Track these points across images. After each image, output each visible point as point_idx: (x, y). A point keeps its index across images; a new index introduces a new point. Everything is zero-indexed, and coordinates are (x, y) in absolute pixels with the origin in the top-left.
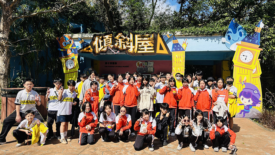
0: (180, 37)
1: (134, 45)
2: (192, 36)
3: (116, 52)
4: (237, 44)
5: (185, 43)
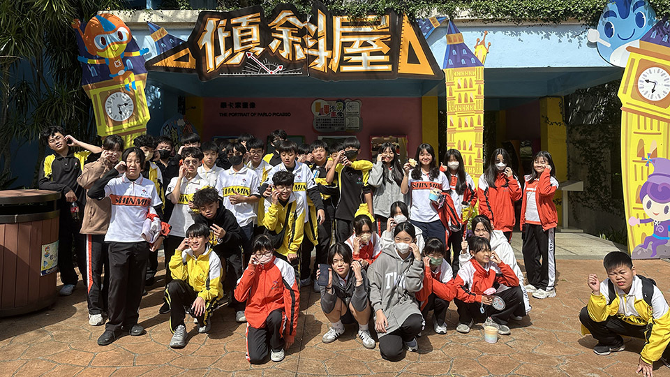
0: (469, 25)
1: (330, 46)
2: (503, 23)
3: (273, 68)
4: (629, 49)
5: (483, 43)
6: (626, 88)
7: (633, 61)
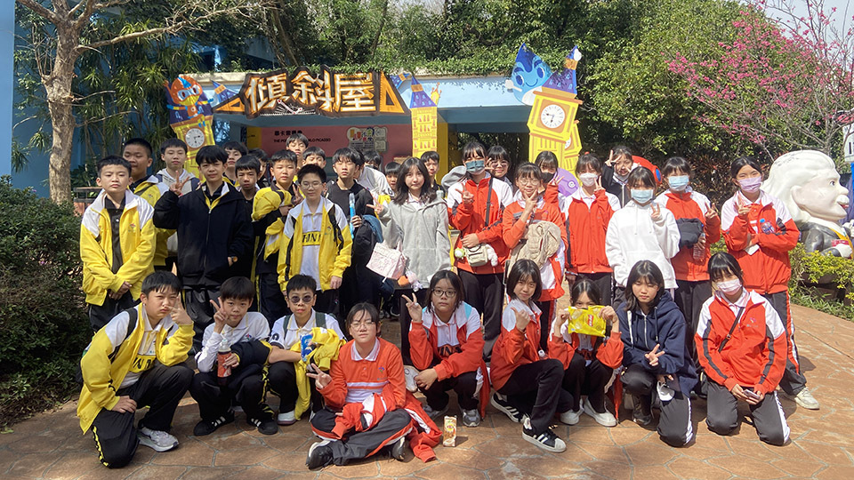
0: (426, 78)
1: (333, 94)
2: (448, 77)
3: (296, 110)
4: (535, 92)
5: (436, 90)
6: (533, 119)
7: (538, 100)
